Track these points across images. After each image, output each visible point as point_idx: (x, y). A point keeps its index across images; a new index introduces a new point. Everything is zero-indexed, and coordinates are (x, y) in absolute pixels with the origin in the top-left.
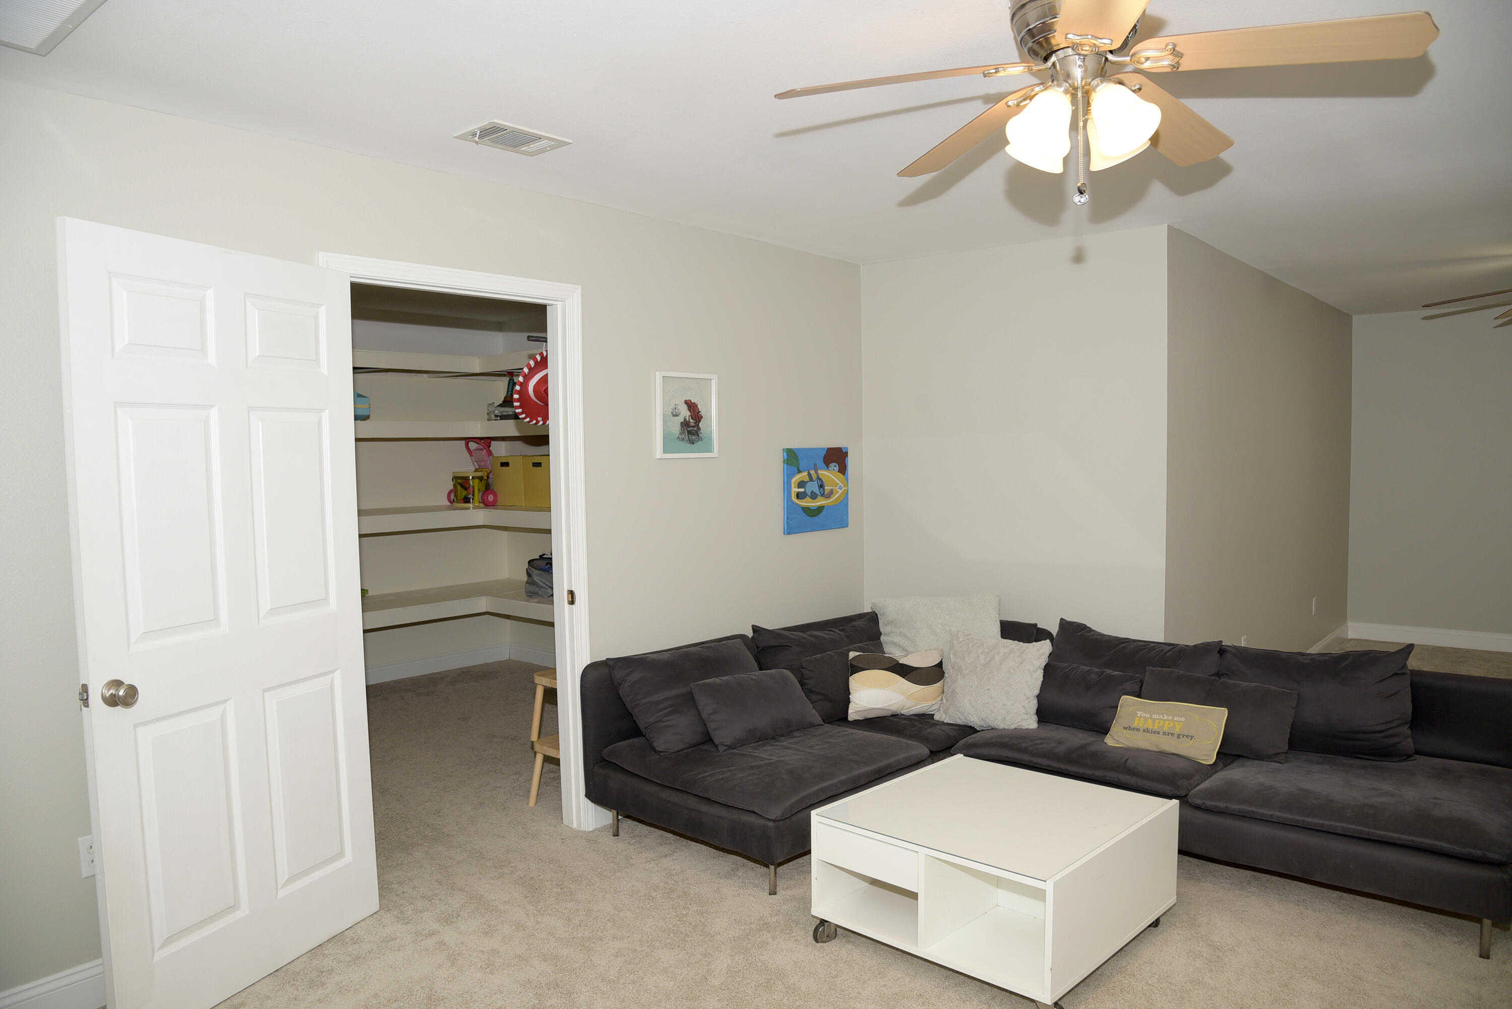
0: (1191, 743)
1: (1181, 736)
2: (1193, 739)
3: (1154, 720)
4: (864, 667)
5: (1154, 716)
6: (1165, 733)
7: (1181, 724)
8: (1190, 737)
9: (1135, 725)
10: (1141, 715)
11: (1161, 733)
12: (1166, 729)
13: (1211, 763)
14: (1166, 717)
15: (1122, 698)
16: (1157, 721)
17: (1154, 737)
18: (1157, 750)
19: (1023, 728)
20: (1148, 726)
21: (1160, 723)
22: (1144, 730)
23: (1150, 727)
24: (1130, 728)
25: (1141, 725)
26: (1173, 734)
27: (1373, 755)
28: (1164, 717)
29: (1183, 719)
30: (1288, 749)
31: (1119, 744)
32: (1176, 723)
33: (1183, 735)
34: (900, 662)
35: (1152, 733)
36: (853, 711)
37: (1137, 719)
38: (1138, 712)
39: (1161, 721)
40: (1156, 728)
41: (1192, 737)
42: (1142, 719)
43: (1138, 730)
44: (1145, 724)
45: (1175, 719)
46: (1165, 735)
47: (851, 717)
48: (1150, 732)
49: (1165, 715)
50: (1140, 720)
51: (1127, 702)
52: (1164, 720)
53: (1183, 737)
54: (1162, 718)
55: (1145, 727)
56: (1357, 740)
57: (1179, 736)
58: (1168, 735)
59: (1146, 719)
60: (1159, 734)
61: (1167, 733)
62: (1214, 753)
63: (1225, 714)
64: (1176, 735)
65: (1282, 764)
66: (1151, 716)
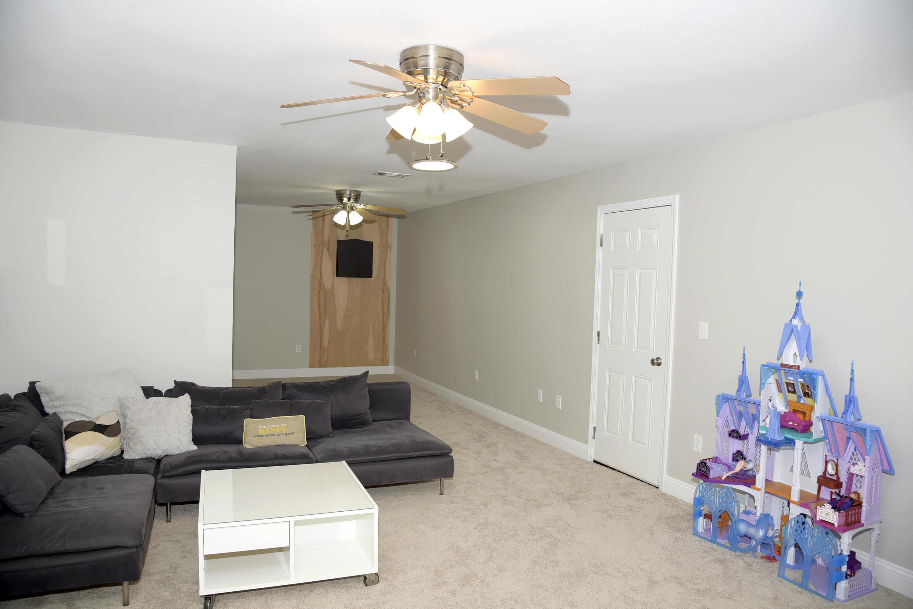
0: (293, 437)
1: (287, 434)
2: (294, 434)
3: (270, 429)
4: (77, 431)
5: (269, 427)
6: (278, 434)
7: (285, 427)
8: (292, 434)
9: (260, 434)
10: (261, 427)
11: (276, 435)
12: (278, 432)
13: (306, 444)
14: (275, 426)
15: (245, 420)
16: (272, 429)
17: (273, 438)
18: (275, 445)
19: (190, 450)
20: (268, 433)
21: (273, 429)
22: (266, 435)
23: (269, 433)
24: (258, 436)
25: (263, 433)
26: (282, 434)
27: (361, 425)
28: (274, 426)
29: (285, 425)
30: (332, 430)
31: (253, 446)
32: (283, 428)
33: (288, 433)
34: (98, 423)
35: (271, 436)
36: (70, 466)
37: (260, 430)
38: (259, 426)
39: (274, 429)
40: (272, 433)
41: (293, 433)
42: (263, 430)
43: (263, 436)
44: (265, 432)
45: (281, 426)
46: (278, 435)
47: (68, 472)
48: (270, 435)
49: (275, 425)
50: (261, 430)
51: (248, 422)
52: (275, 428)
53: (288, 434)
54: (274, 427)
55: (266, 433)
56: (355, 419)
57: (286, 434)
58: (280, 435)
59: (265, 429)
60: (275, 435)
61: (279, 434)
62: (305, 440)
63: (304, 418)
64: (284, 434)
65: (332, 437)
66: (267, 427)
